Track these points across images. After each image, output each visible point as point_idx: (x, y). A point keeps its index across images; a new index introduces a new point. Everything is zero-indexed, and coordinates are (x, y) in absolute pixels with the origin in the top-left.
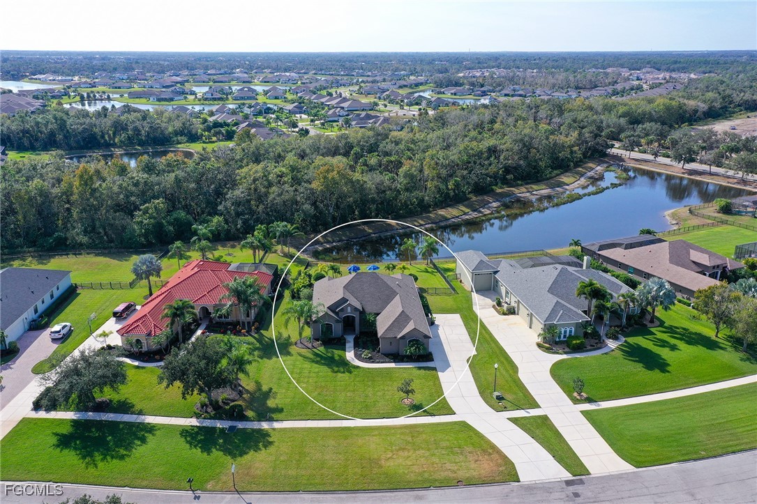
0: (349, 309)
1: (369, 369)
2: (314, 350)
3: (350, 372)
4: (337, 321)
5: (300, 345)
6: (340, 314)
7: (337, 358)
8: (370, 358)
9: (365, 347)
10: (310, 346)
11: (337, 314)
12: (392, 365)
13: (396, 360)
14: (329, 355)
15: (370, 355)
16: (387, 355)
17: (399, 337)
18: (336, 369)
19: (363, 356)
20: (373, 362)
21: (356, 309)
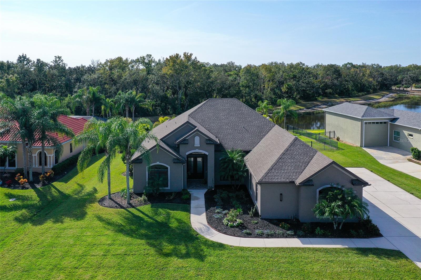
0: (197, 140)
1: (242, 249)
2: (131, 210)
3: (201, 258)
4: (177, 161)
5: (107, 202)
6: (182, 148)
7: (174, 224)
8: (241, 226)
9: (227, 206)
10: (124, 203)
11: (176, 148)
12: (295, 243)
13: (300, 233)
14: (160, 219)
15: (239, 221)
16: (276, 222)
17: (298, 182)
18: (168, 248)
19: (225, 221)
20: (249, 235)
21: (209, 141)
